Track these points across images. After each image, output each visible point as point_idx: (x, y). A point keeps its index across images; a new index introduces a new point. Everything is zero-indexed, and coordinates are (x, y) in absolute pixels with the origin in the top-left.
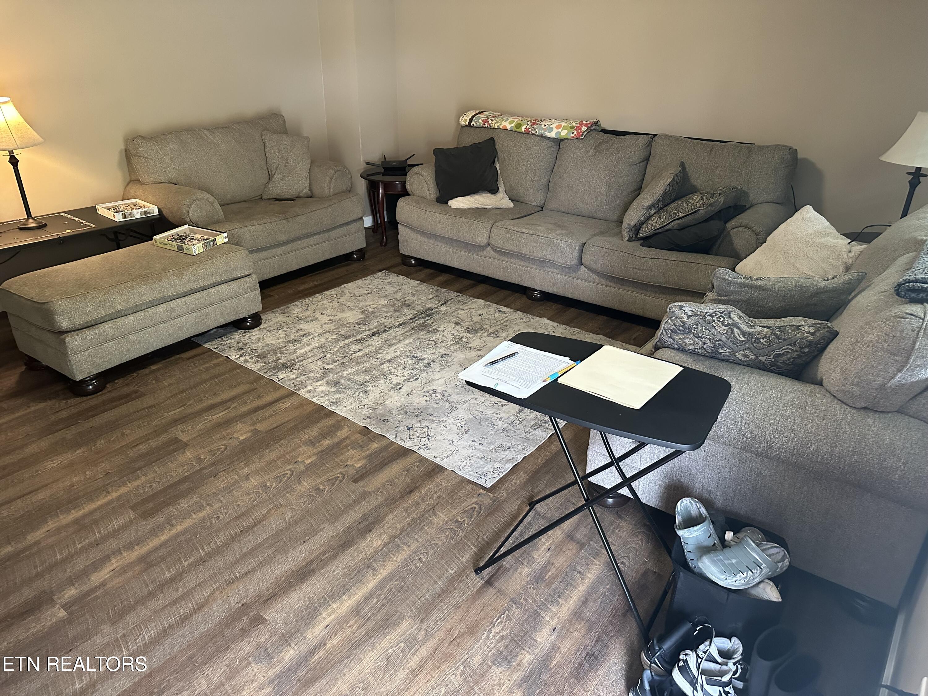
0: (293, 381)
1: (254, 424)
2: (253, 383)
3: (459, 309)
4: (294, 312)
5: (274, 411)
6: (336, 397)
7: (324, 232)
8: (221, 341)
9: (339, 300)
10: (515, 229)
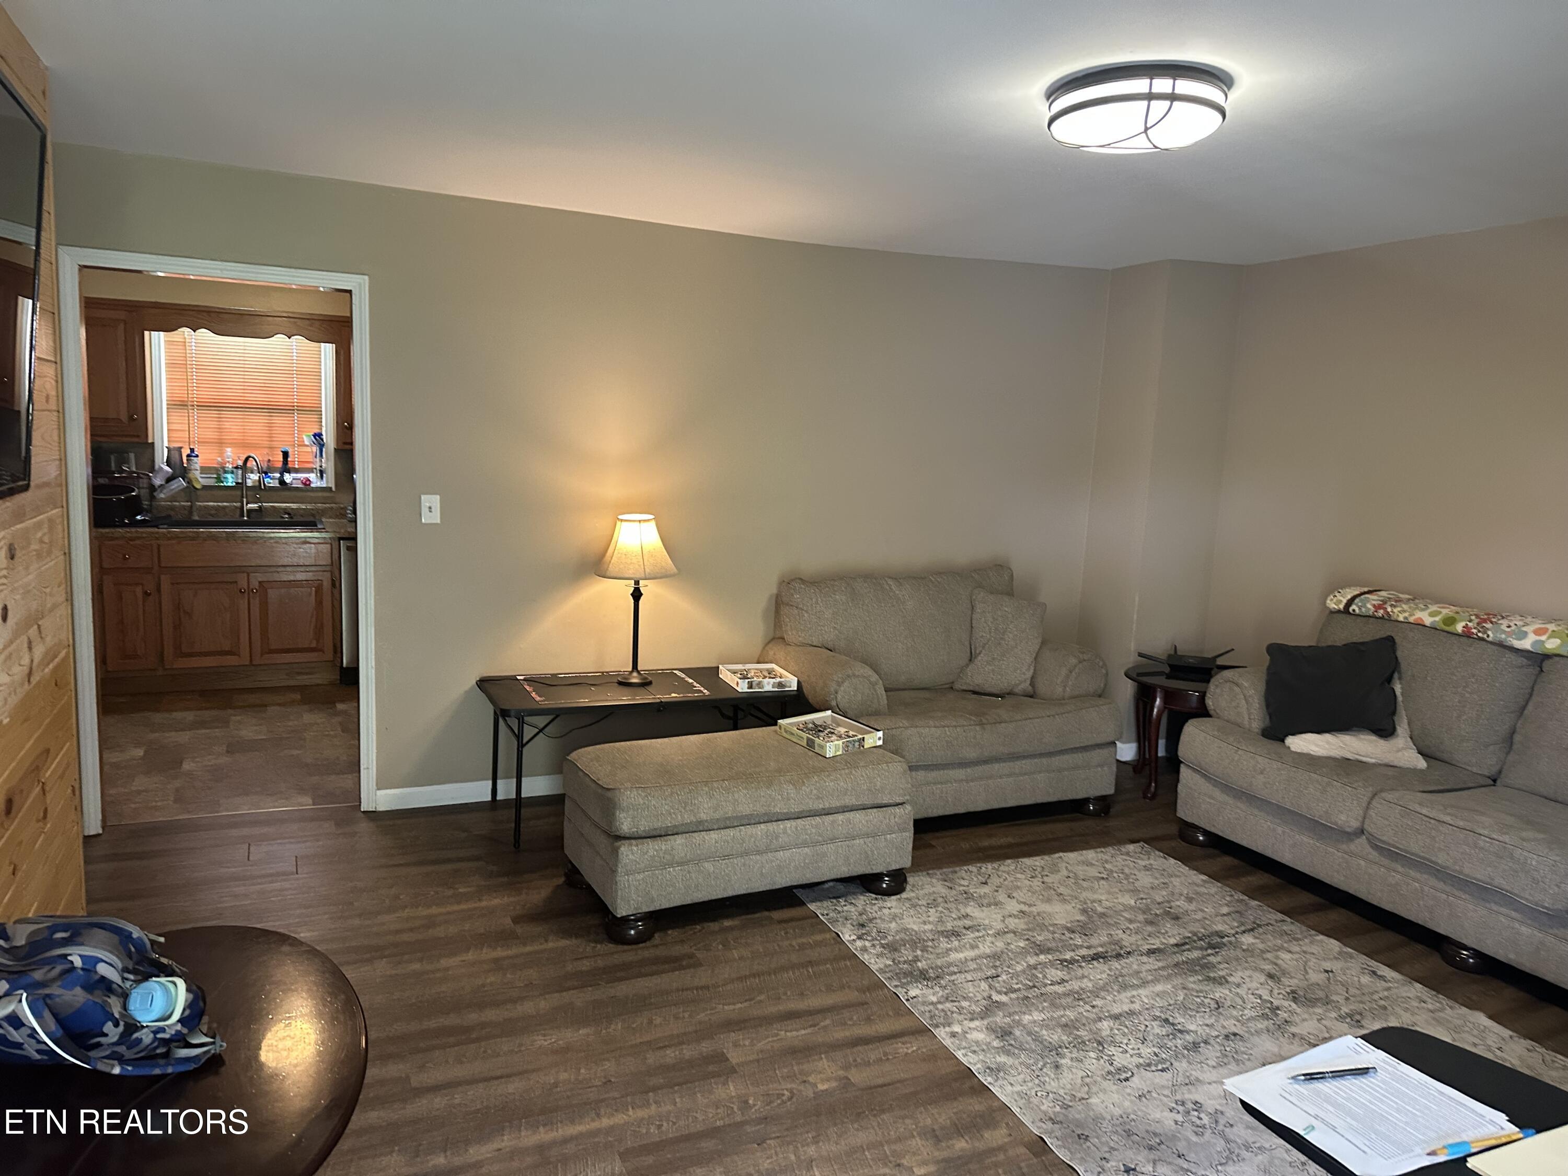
0: (931, 1007)
1: (847, 1067)
2: (864, 993)
3: (1281, 948)
4: (963, 882)
5: (886, 1054)
6: (999, 1059)
7: (1041, 755)
8: (835, 905)
9: (1046, 879)
10: (1424, 811)
